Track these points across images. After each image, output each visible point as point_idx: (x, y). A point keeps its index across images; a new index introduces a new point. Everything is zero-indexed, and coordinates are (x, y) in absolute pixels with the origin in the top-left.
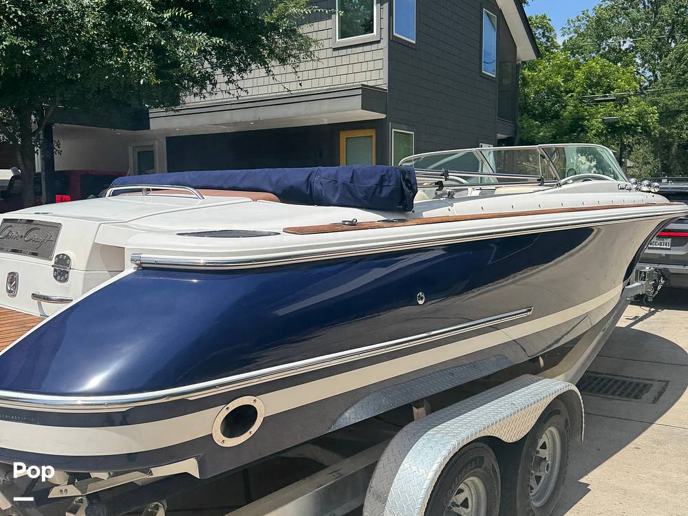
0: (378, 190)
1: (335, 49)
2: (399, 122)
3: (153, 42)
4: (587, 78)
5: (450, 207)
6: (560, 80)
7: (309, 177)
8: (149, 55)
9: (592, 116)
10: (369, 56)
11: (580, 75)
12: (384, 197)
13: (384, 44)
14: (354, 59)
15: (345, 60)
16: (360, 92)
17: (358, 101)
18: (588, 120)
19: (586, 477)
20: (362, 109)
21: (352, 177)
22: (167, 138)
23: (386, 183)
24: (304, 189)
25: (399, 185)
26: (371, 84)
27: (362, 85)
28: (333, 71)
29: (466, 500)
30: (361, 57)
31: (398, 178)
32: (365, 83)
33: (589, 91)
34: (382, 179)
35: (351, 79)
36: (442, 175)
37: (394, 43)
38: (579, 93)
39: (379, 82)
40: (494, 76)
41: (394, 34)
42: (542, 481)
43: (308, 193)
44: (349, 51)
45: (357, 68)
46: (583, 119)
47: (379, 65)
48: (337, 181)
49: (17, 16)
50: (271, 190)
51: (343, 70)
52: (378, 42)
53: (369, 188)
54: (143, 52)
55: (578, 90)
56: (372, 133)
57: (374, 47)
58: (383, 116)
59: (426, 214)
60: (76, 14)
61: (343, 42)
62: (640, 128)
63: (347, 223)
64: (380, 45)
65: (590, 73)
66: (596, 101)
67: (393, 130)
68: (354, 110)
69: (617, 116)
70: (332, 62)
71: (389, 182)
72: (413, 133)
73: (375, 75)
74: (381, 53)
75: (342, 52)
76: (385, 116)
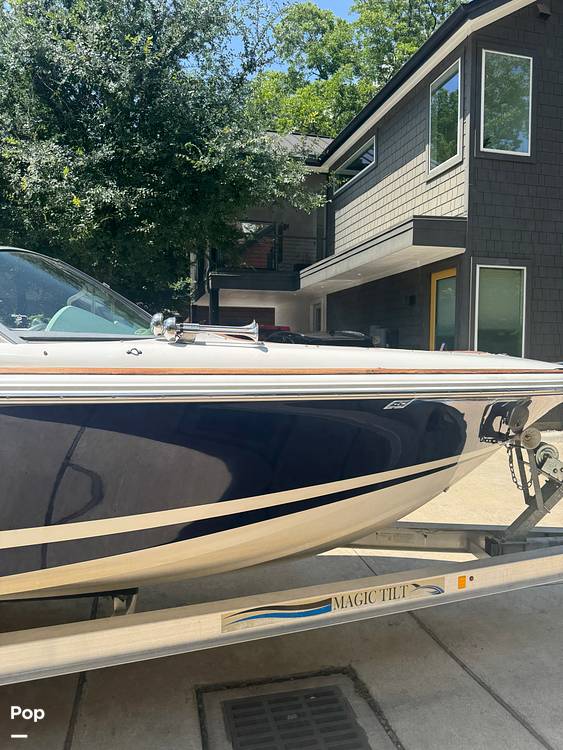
1: (428, 182)
2: (489, 256)
10: (454, 183)
13: (466, 165)
14: (442, 189)
15: (435, 192)
16: (411, 225)
20: (414, 244)
22: (327, 295)
27: (414, 216)
30: (447, 185)
37: (482, 161)
41: (482, 149)
44: (438, 181)
45: (444, 198)
52: (461, 163)
57: (458, 170)
58: (462, 250)
61: (434, 173)
64: (463, 167)
67: (478, 266)
68: (407, 247)
70: (425, 197)
72: (525, 268)
74: (462, 176)
75: (433, 184)
76: (465, 250)
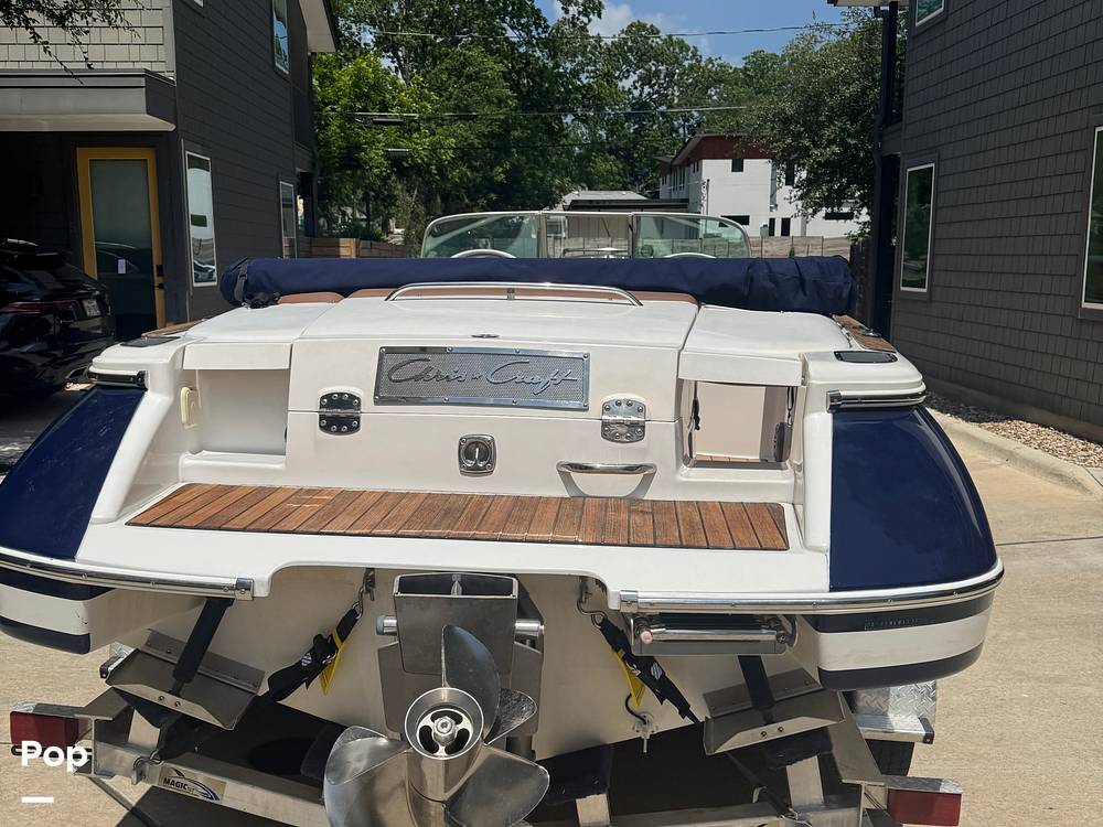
2: (192, 141)
4: (355, 85)
9: (371, 143)
16: (142, 81)
17: (139, 98)
18: (365, 151)
24: (742, 286)
26: (148, 66)
38: (345, 107)
39: (155, 68)
40: (288, 72)
43: (747, 292)
46: (358, 148)
47: (156, 36)
50: (688, 289)
55: (344, 101)
56: (147, 155)
58: (171, 127)
62: (433, 167)
66: (374, 122)
67: (188, 153)
69: (404, 148)
72: (209, 159)
73: (148, 53)
76: (174, 127)
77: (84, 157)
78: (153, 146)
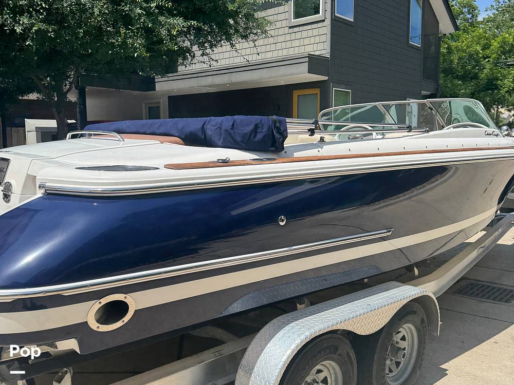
0: (253, 135)
1: (290, 27)
2: (338, 83)
3: (144, 25)
4: (501, 47)
5: (320, 149)
6: (479, 48)
7: (203, 125)
8: (142, 35)
9: (504, 77)
10: (316, 32)
11: (495, 44)
12: (257, 141)
13: (328, 22)
14: (305, 34)
15: (298, 35)
16: (307, 59)
17: (305, 66)
18: (501, 80)
19: (447, 364)
20: (309, 72)
21: (233, 125)
22: (168, 97)
23: (259, 130)
24: (200, 134)
25: (270, 131)
26: (317, 53)
27: (309, 54)
28: (289, 44)
29: (326, 378)
30: (310, 33)
31: (269, 127)
32: (313, 53)
33: (503, 57)
34: (256, 126)
35: (302, 50)
36: (312, 124)
37: (336, 22)
38: (494, 59)
39: (323, 52)
40: (420, 46)
41: (336, 14)
42: (401, 366)
43: (203, 137)
44: (301, 28)
45: (307, 41)
46: (497, 79)
47: (323, 38)
48: (221, 128)
49: (42, 8)
50: (177, 135)
51: (296, 43)
52: (323, 21)
53: (246, 134)
54: (138, 33)
55: (493, 56)
57: (320, 25)
58: (326, 78)
59: (296, 155)
60: (88, 6)
61: (296, 22)
63: (220, 161)
64: (325, 24)
65: (504, 42)
66: (509, 65)
67: (334, 89)
68: (302, 74)
70: (288, 37)
71: (262, 129)
72: (350, 91)
73: (321, 46)
74: (325, 29)
75: (296, 29)
76: (328, 78)
77: (296, 94)
78: (320, 87)
